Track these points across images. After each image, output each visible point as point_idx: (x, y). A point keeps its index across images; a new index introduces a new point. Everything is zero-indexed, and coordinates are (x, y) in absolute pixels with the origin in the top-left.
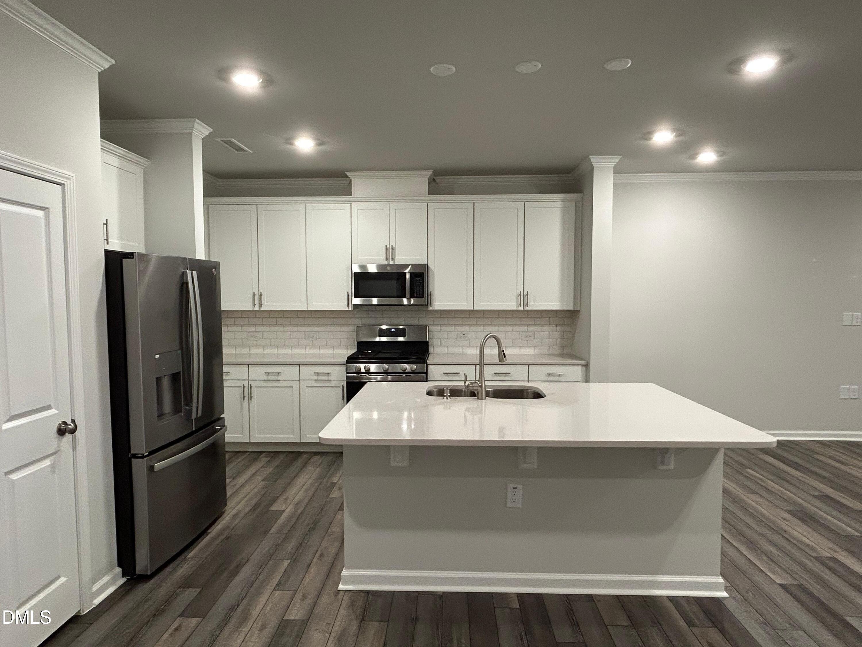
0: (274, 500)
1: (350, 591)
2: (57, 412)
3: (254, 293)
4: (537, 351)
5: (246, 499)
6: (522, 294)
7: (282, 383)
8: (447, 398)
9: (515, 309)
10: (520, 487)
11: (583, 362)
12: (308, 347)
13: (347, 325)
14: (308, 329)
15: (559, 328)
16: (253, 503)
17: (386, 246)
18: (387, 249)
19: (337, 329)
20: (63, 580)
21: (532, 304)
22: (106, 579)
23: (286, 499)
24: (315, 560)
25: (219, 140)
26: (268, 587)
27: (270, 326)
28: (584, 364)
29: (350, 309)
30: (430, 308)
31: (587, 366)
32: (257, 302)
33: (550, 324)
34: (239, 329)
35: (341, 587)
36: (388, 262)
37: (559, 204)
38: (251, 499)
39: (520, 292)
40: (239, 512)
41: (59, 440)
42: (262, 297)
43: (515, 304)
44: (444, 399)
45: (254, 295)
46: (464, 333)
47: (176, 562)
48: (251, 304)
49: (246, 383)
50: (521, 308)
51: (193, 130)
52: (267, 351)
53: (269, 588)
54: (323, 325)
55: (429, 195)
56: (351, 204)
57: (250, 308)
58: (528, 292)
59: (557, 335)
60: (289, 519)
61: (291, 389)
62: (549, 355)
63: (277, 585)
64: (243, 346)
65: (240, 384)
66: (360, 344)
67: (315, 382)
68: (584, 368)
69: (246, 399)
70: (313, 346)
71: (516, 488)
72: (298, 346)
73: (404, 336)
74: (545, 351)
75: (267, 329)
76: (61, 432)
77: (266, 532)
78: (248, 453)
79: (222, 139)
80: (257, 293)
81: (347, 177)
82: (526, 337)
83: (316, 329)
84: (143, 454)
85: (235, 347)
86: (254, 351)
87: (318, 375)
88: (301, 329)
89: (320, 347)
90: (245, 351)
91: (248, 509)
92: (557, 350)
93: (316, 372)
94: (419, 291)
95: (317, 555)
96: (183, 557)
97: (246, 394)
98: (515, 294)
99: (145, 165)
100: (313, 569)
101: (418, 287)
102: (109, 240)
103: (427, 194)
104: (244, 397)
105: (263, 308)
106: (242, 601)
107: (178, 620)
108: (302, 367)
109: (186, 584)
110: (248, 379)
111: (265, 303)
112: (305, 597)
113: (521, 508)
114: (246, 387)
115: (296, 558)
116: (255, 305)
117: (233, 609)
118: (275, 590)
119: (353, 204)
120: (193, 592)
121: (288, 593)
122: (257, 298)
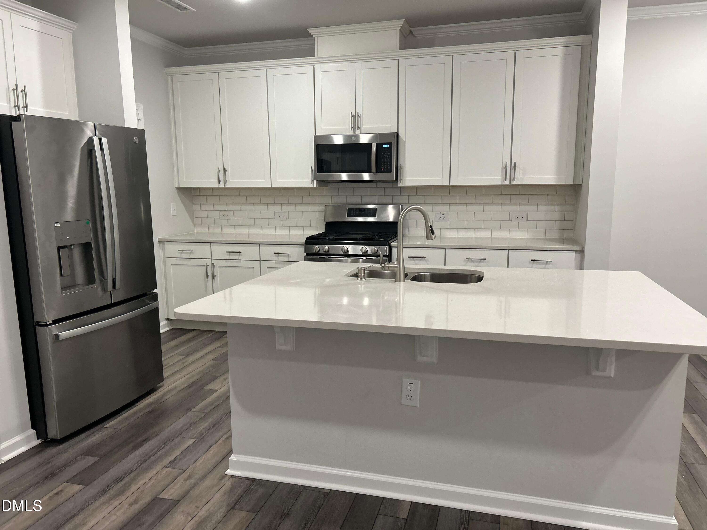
0: (215, 378)
1: (236, 477)
3: (218, 168)
4: (530, 235)
5: (187, 376)
6: (508, 165)
7: (243, 263)
8: (361, 279)
9: (500, 183)
10: (418, 384)
11: (577, 248)
12: (278, 228)
13: (317, 204)
14: (278, 208)
15: (558, 208)
16: (192, 380)
17: (351, 113)
18: (352, 116)
19: (306, 208)
21: (521, 178)
22: (17, 438)
23: (225, 379)
24: (220, 441)
26: (160, 464)
27: (239, 204)
28: (578, 250)
29: (315, 186)
30: (400, 184)
31: (582, 252)
32: (222, 178)
33: (547, 203)
34: (211, 207)
35: (229, 472)
36: (354, 131)
37: (559, 51)
38: (193, 376)
39: (506, 163)
40: (175, 388)
42: (227, 173)
43: (500, 177)
44: (357, 279)
45: (219, 171)
46: (443, 213)
47: (92, 431)
48: (217, 181)
49: (209, 262)
50: (507, 183)
53: (162, 464)
54: (292, 204)
55: (400, 49)
56: (314, 66)
57: (215, 185)
58: (515, 163)
59: (556, 216)
60: (219, 398)
61: (251, 270)
62: (545, 239)
63: (171, 462)
64: (216, 225)
65: (203, 262)
66: (329, 225)
67: (276, 263)
68: (579, 255)
69: (210, 278)
70: (282, 227)
71: (413, 384)
72: (269, 226)
73: (374, 215)
74: (541, 235)
75: (238, 207)
77: (189, 410)
78: (214, 333)
80: (221, 169)
81: (310, 35)
82: (516, 218)
83: (286, 208)
84: (46, 322)
85: (209, 226)
86: (227, 230)
87: (278, 256)
88: (271, 208)
89: (290, 228)
90: (218, 230)
91: (183, 387)
92: (555, 235)
93: (277, 252)
94: (387, 164)
95: (225, 437)
96: (101, 426)
97: (210, 273)
98: (500, 165)
100: (212, 451)
101: (386, 160)
103: (399, 49)
104: (207, 276)
105: (228, 185)
106: (130, 474)
107: (63, 485)
108: (262, 247)
109: (89, 452)
110: (211, 258)
111: (230, 179)
112: (190, 477)
113: (418, 407)
114: (209, 266)
115: (203, 437)
116: (219, 181)
117: (117, 481)
118: (166, 467)
119: (316, 66)
120: (91, 460)
121: (176, 472)
122: (221, 174)
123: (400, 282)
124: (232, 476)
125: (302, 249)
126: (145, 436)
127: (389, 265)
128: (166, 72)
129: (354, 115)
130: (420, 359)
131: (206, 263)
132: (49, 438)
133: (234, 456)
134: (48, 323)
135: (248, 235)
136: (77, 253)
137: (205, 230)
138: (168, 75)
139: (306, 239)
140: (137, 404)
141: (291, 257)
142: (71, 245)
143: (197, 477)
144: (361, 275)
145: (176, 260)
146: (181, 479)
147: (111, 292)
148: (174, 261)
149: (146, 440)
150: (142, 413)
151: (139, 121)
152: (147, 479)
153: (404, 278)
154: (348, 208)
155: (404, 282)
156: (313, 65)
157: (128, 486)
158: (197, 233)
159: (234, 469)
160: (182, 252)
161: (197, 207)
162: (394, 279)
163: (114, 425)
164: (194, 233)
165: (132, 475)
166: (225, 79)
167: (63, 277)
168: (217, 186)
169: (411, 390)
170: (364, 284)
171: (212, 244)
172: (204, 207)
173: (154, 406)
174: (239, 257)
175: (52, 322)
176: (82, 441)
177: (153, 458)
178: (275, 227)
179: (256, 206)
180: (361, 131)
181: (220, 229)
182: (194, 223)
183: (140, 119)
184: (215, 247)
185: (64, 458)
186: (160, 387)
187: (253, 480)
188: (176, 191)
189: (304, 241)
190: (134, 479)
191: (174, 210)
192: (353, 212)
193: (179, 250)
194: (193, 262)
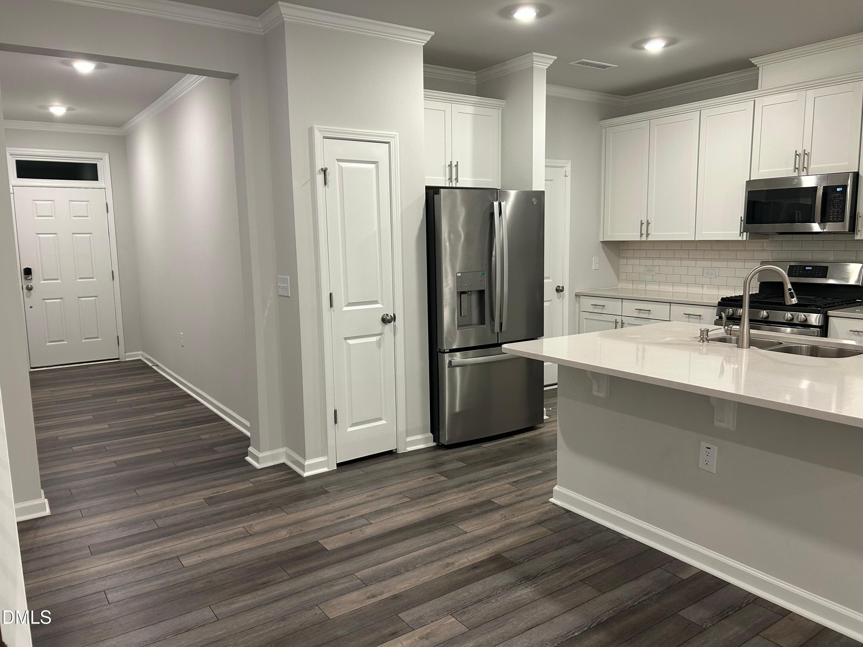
2: (382, 306)
3: (642, 221)
10: (715, 449)
12: (705, 286)
13: (753, 260)
14: (707, 264)
17: (796, 151)
18: (797, 154)
19: (740, 264)
20: (383, 422)
22: (419, 437)
25: (573, 63)
26: (505, 480)
27: (667, 259)
29: (744, 239)
30: (857, 237)
32: (644, 231)
34: (637, 262)
35: (552, 500)
36: (797, 173)
41: (383, 326)
42: (650, 226)
45: (642, 224)
48: (638, 234)
49: (619, 319)
51: (533, 64)
52: (663, 288)
53: (507, 481)
54: (724, 260)
56: (754, 101)
57: (637, 238)
63: (514, 482)
64: (640, 281)
65: (613, 318)
71: (710, 448)
72: (696, 284)
75: (664, 262)
76: (385, 321)
79: (577, 62)
80: (644, 221)
81: (753, 65)
85: (633, 282)
86: (650, 287)
88: (700, 263)
90: (642, 286)
93: (686, 313)
99: (502, 105)
102: (459, 179)
105: (650, 239)
106: (481, 480)
107: (435, 475)
108: (673, 307)
109: (462, 459)
110: (621, 315)
111: (653, 232)
112: (521, 495)
113: (715, 473)
114: (618, 323)
115: (550, 472)
116: (642, 235)
117: (470, 482)
118: (508, 483)
119: (757, 100)
120: (461, 464)
121: (514, 488)
122: (644, 227)
123: (742, 347)
124: (554, 504)
125: (714, 311)
126: (506, 460)
127: (731, 328)
128: (600, 125)
129: (800, 153)
130: (717, 423)
131: (616, 320)
132: (441, 443)
133: (558, 487)
134: (446, 351)
135: (672, 293)
136: (474, 298)
137: (630, 286)
138: (602, 127)
139: (721, 300)
140: (514, 436)
141: (703, 319)
142: (469, 291)
143: (527, 496)
144: (703, 337)
145: (589, 314)
146: (513, 495)
147: (498, 333)
148: (587, 315)
149: (505, 463)
150: (513, 444)
151: (566, 177)
152: (491, 487)
153: (748, 345)
154: (790, 266)
155: (747, 349)
156: (754, 99)
157: (476, 487)
158: (621, 288)
159: (556, 498)
160: (595, 307)
161: (623, 261)
162: (737, 345)
163: (489, 446)
164: (618, 288)
165: (482, 482)
166: (656, 127)
167: (461, 317)
168: (639, 240)
169: (708, 454)
170: (706, 346)
171: (623, 300)
172: (631, 262)
173: (526, 440)
174: (648, 316)
175: (448, 351)
176: (462, 451)
177: (503, 475)
178: (703, 286)
179: (683, 261)
180: (807, 172)
181: (644, 286)
182: (618, 279)
183: (567, 175)
184: (626, 303)
185: (446, 458)
186: (541, 428)
187: (568, 511)
188: (601, 245)
189: (718, 302)
190: (481, 485)
191: (596, 264)
192: (796, 271)
193: (592, 305)
194: (604, 318)
